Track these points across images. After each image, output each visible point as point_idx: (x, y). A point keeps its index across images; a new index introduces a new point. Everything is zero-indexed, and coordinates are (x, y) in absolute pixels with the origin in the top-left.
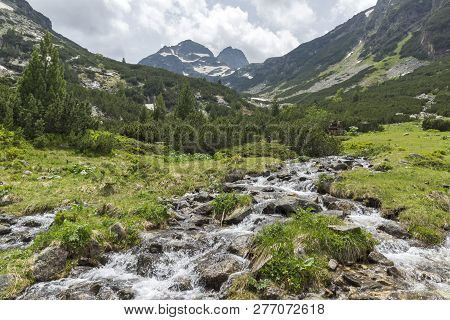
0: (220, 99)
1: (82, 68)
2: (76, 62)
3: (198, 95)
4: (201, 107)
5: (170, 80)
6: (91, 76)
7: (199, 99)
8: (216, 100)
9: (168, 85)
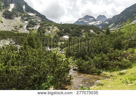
0: (92, 31)
1: (47, 27)
2: (46, 26)
3: (83, 30)
4: (84, 35)
5: (73, 27)
6: (49, 29)
7: (83, 32)
8: (90, 32)
9: (72, 28)
